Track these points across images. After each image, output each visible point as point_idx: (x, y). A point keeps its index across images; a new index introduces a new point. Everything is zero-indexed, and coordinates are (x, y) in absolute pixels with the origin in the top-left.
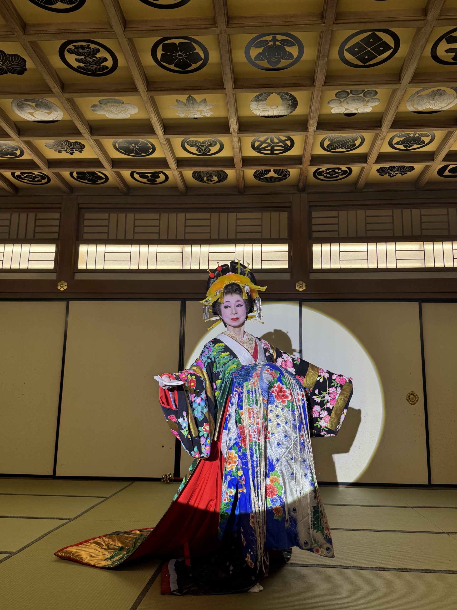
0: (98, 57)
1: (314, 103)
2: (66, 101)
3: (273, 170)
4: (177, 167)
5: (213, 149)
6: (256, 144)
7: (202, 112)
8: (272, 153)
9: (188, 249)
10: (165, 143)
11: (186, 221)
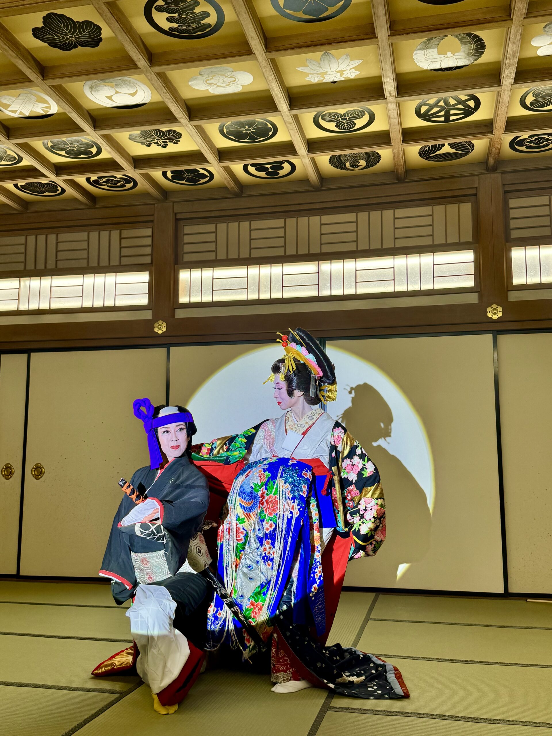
0: (197, 12)
1: (510, 44)
2: (155, 77)
3: (449, 144)
4: (308, 153)
5: (359, 123)
6: (423, 109)
7: (344, 72)
8: (447, 120)
9: (326, 266)
10: (291, 120)
11: (322, 226)
